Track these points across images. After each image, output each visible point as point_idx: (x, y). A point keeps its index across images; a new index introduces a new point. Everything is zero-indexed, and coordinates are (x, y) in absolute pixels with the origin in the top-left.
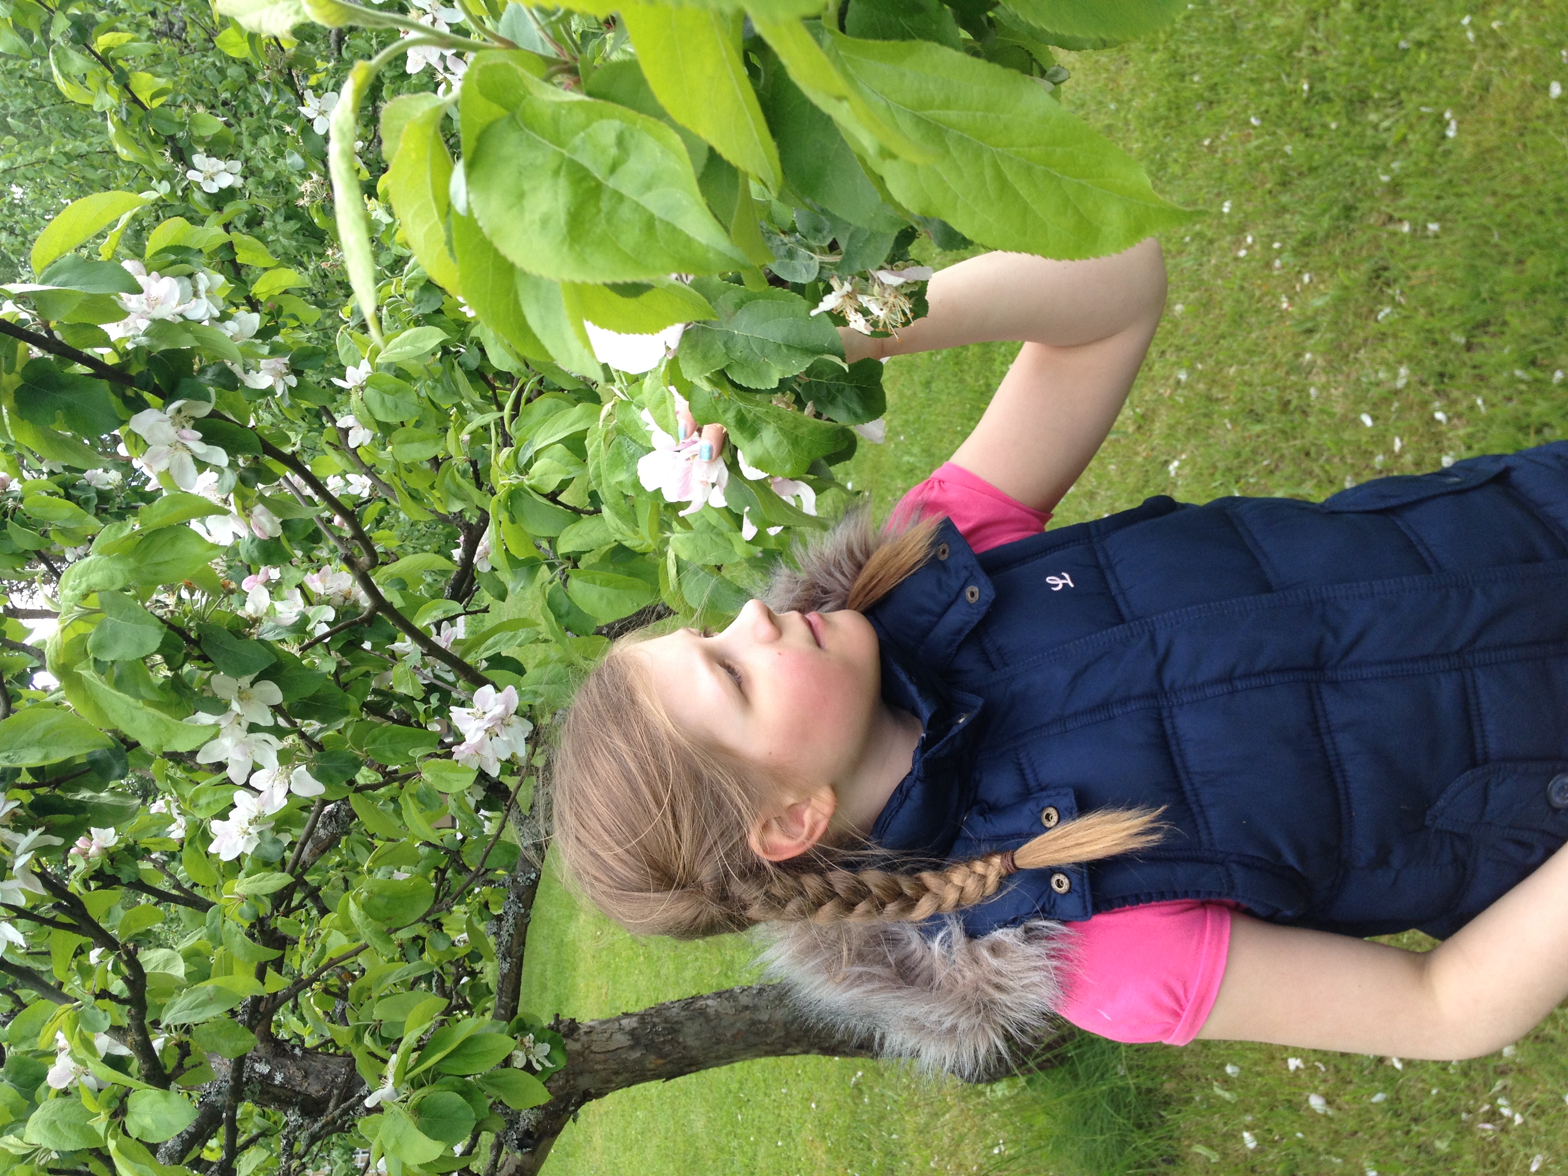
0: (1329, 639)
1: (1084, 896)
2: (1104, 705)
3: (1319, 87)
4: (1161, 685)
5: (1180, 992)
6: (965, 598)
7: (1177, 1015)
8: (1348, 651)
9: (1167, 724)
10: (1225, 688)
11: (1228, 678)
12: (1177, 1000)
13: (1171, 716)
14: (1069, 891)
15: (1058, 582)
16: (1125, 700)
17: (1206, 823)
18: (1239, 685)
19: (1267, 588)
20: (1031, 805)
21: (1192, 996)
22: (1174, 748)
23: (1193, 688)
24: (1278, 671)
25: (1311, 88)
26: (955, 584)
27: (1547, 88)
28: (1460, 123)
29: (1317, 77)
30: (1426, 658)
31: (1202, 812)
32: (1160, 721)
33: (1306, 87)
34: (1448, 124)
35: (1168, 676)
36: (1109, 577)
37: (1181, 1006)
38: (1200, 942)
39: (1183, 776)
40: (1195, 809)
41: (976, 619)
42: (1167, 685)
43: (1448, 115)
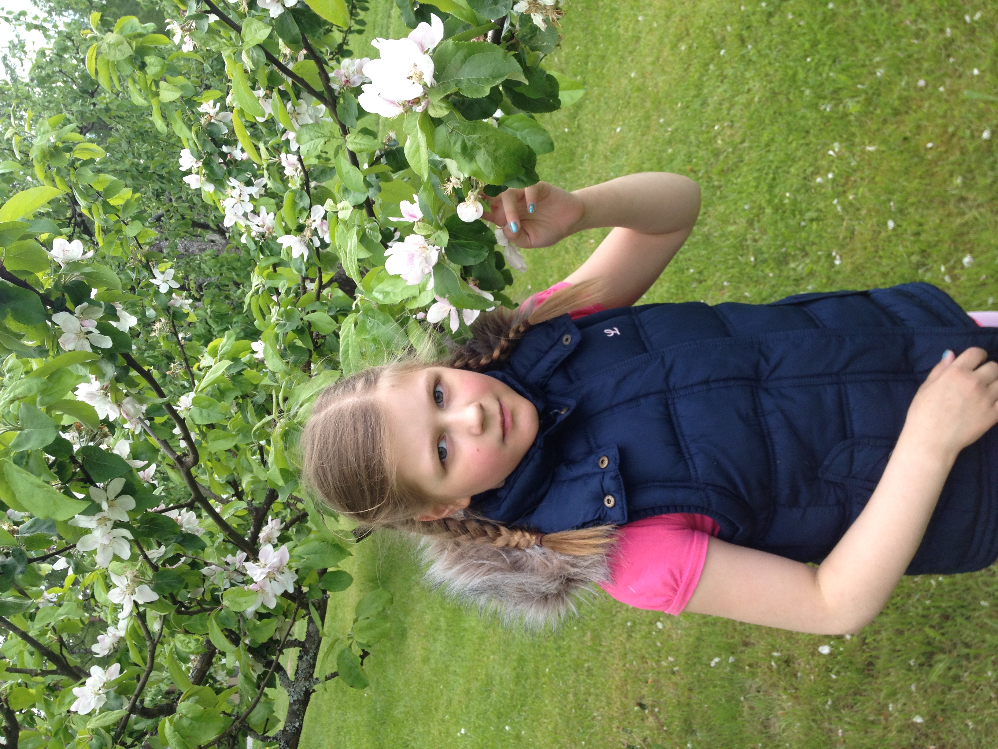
0: (763, 362)
1: (623, 508)
2: (635, 399)
3: (761, 257)
4: (668, 384)
5: (678, 576)
6: (562, 342)
7: (675, 590)
8: (773, 371)
9: (671, 408)
10: (704, 387)
11: (706, 382)
12: (676, 581)
13: (674, 404)
14: (614, 505)
15: (611, 332)
16: (648, 395)
17: (694, 464)
18: (713, 385)
19: (729, 335)
20: (593, 457)
21: (685, 578)
22: (675, 422)
23: (686, 387)
24: (735, 379)
25: (756, 259)
26: (556, 335)
27: (885, 224)
28: (841, 257)
29: (758, 252)
30: (818, 375)
31: (691, 458)
32: (667, 406)
33: (752, 259)
34: (835, 258)
35: (672, 380)
36: (641, 331)
37: (678, 585)
38: (690, 548)
39: (680, 438)
40: (687, 456)
41: (567, 354)
42: (671, 386)
43: (834, 254)
